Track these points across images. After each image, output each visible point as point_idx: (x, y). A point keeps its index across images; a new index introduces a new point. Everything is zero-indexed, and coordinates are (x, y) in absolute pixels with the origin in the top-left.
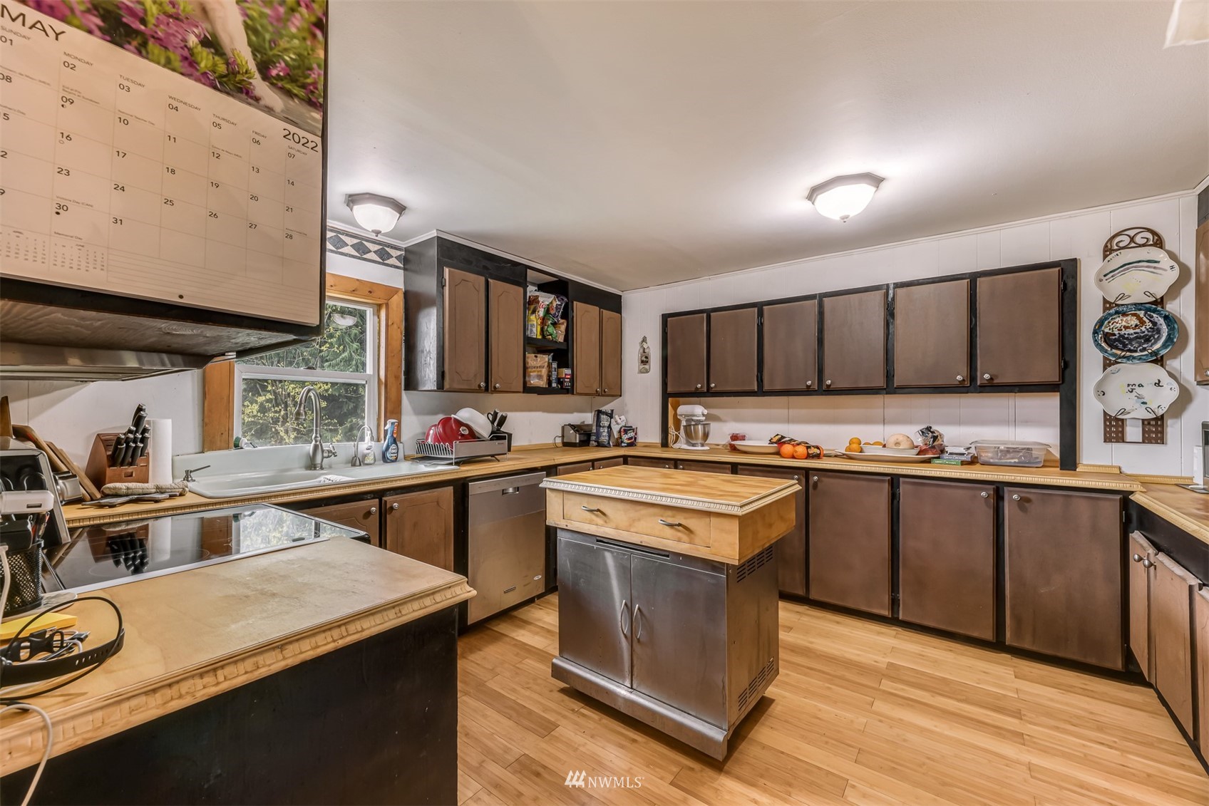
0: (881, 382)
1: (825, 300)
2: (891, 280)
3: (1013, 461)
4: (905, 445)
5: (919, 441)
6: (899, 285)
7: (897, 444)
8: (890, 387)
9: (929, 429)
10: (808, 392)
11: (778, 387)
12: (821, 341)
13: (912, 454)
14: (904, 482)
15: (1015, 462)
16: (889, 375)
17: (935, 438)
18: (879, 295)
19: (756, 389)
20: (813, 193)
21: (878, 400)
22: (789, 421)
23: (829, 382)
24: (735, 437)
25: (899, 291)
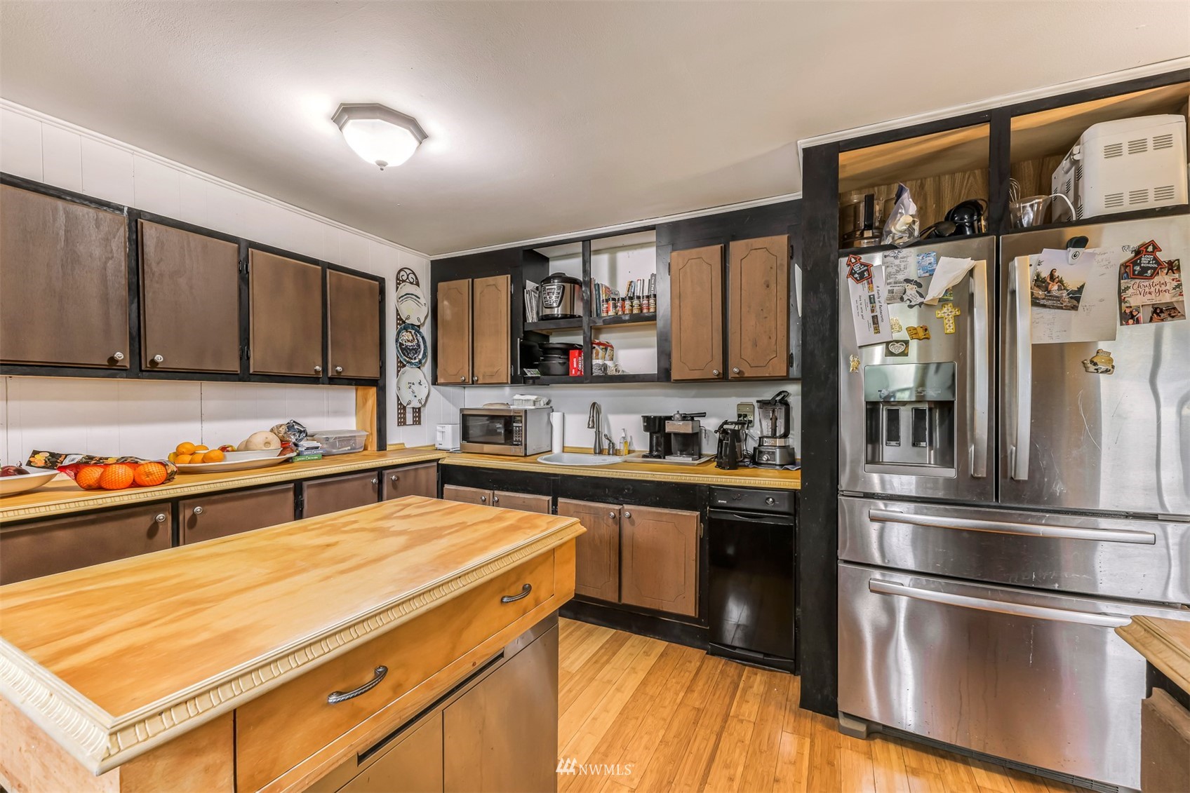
3: (347, 449)
4: (275, 444)
7: (267, 443)
12: (136, 288)
14: (309, 486)
15: (348, 450)
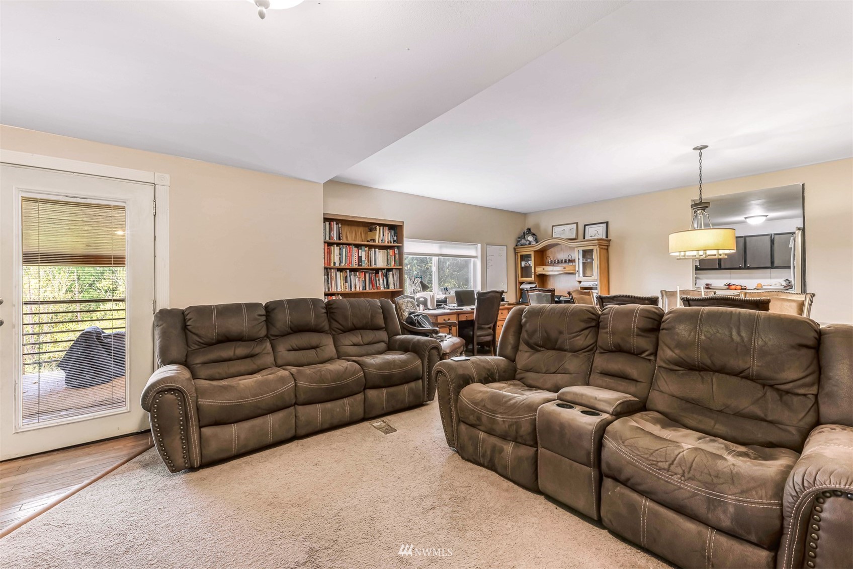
0: (769, 265)
1: (747, 238)
2: (773, 233)
4: (778, 285)
5: (784, 284)
6: (775, 234)
7: (775, 284)
8: (773, 266)
9: (787, 280)
10: (740, 268)
11: (728, 267)
13: (782, 288)
16: (772, 263)
17: (789, 282)
18: (768, 237)
19: (718, 267)
20: (746, 218)
21: (769, 271)
22: (731, 278)
23: (749, 265)
24: (707, 285)
25: (776, 236)
